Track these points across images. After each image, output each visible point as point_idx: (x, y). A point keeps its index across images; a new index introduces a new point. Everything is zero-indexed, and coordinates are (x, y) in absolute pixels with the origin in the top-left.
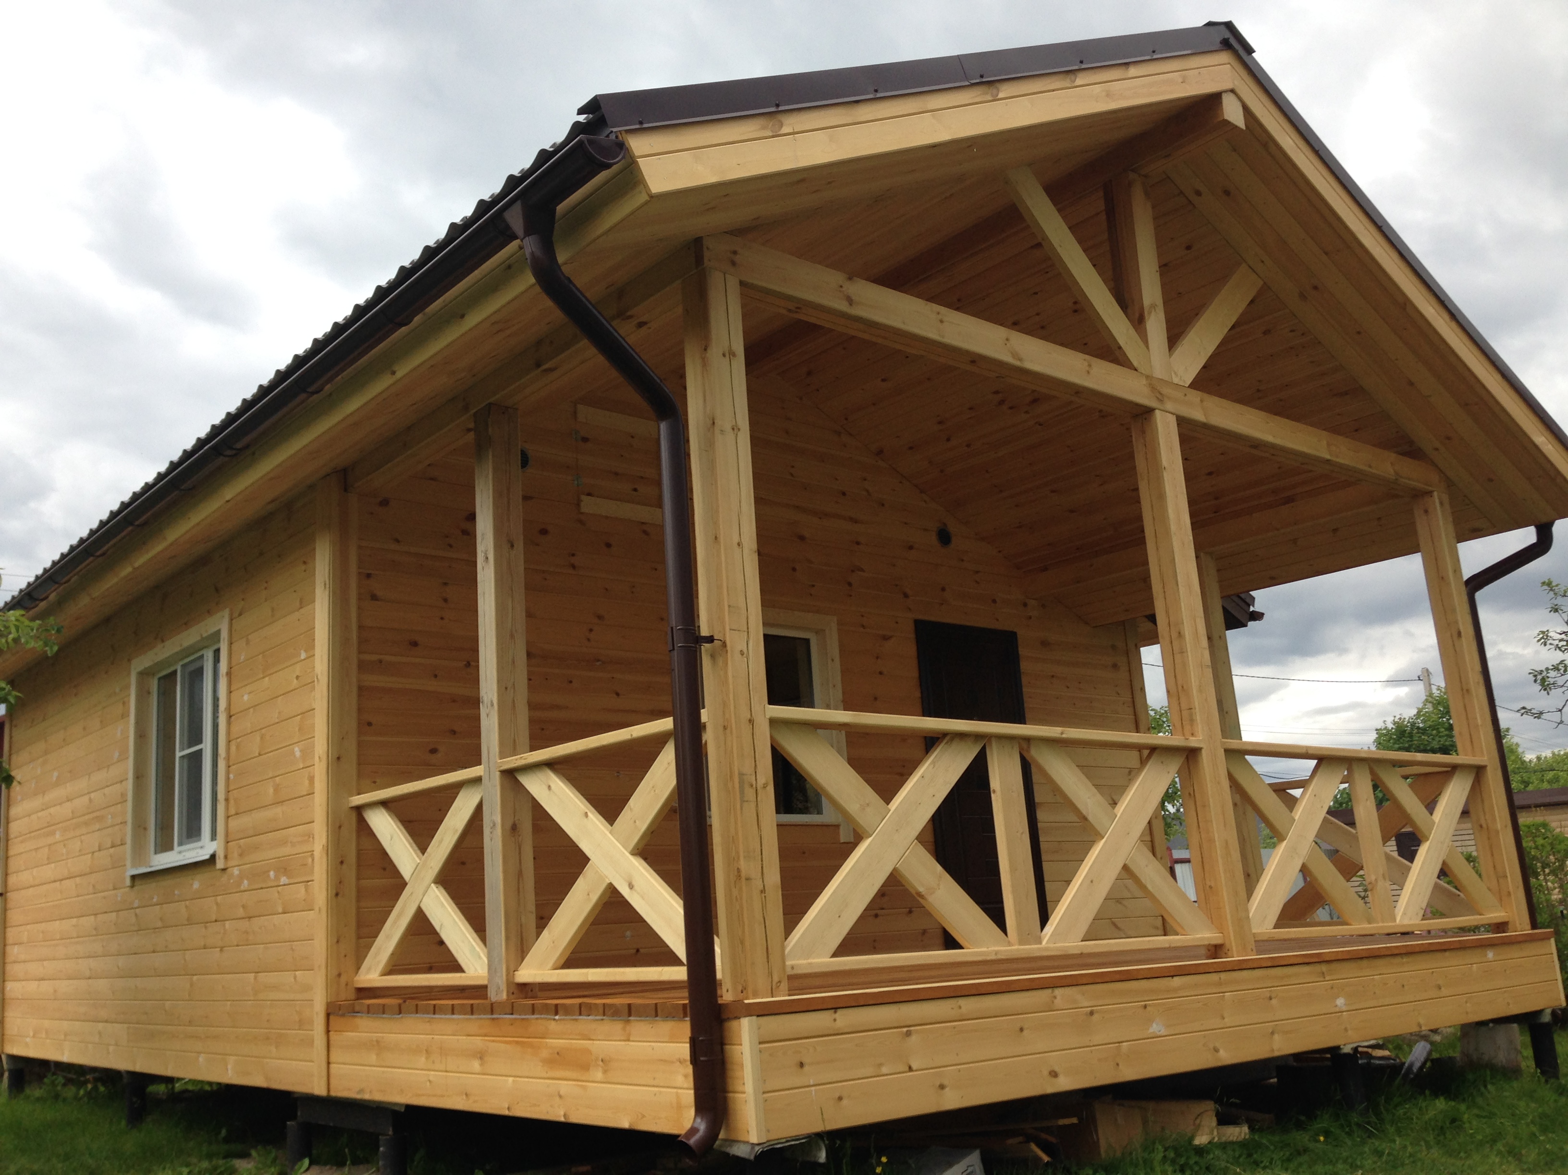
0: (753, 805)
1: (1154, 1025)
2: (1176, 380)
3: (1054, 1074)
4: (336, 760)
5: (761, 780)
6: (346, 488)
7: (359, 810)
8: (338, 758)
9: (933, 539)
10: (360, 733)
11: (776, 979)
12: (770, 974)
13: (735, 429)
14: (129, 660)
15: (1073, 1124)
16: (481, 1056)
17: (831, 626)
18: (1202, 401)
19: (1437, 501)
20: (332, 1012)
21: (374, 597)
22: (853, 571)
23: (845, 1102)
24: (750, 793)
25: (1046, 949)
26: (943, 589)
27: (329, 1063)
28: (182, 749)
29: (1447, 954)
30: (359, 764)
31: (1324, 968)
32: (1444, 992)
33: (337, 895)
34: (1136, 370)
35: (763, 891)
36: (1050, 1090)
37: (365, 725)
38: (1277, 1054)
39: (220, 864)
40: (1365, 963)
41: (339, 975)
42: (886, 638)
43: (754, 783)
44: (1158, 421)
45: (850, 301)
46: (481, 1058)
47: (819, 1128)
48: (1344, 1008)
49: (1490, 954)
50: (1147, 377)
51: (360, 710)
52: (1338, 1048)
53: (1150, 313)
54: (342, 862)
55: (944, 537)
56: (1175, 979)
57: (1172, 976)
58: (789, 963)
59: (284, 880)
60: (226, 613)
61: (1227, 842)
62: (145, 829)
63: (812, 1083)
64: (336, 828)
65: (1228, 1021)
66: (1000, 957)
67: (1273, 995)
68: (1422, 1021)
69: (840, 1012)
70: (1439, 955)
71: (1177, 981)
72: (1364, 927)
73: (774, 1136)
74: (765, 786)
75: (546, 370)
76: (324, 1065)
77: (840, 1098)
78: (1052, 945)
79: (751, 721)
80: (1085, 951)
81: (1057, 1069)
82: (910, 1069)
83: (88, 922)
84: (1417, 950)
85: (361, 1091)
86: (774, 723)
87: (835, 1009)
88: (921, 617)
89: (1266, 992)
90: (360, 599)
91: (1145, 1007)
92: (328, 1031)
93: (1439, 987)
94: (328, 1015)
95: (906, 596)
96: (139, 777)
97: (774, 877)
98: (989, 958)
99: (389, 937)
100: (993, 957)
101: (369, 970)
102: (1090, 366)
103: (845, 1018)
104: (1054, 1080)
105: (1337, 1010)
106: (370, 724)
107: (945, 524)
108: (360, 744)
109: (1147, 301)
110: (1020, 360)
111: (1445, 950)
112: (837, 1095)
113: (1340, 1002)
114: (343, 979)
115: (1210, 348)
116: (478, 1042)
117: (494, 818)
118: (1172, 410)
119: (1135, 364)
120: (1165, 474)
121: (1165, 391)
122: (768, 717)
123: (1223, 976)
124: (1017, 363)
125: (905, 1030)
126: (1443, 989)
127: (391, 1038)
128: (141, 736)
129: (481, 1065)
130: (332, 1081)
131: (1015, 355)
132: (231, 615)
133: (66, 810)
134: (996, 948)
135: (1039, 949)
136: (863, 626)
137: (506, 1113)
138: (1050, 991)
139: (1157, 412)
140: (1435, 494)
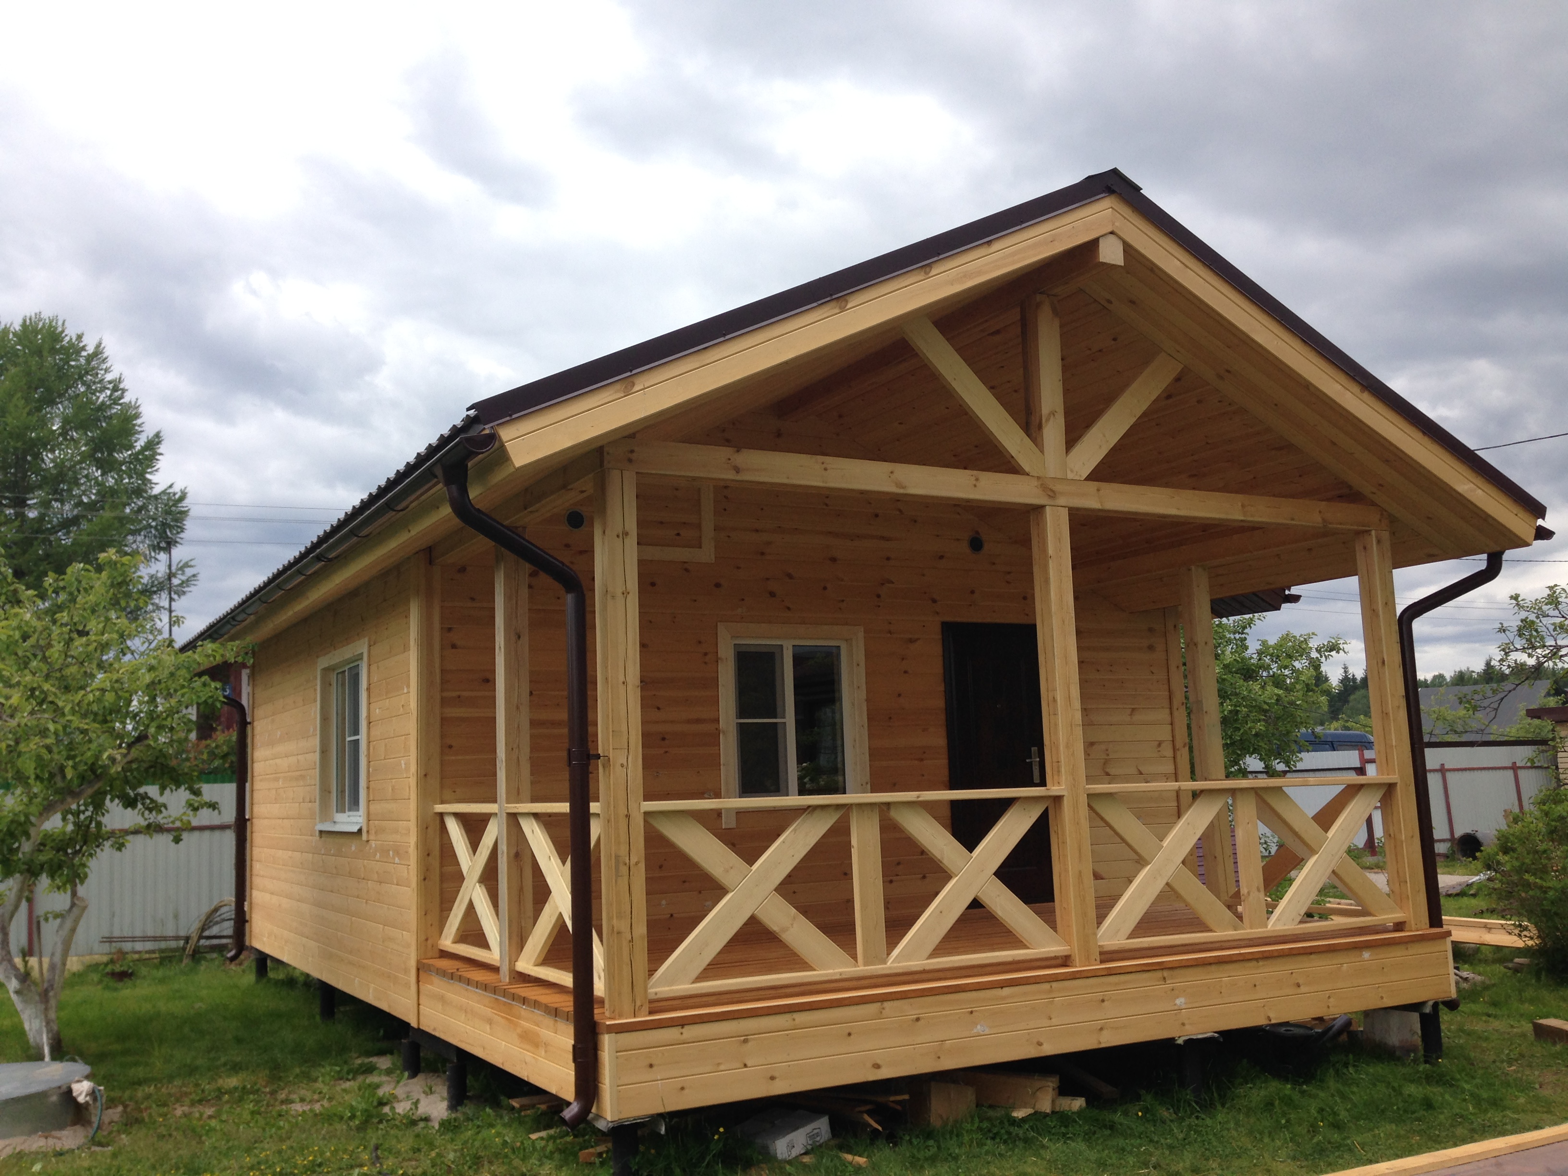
0: (626, 878)
1: (979, 1027)
2: (1070, 476)
3: (877, 1066)
4: (424, 776)
5: (634, 860)
6: (431, 562)
7: (441, 815)
8: (425, 775)
9: (964, 548)
10: (442, 753)
11: (638, 1003)
12: (634, 1001)
13: (625, 593)
14: (317, 657)
15: (904, 1100)
16: (490, 1022)
17: (859, 636)
18: (1098, 490)
19: (1374, 539)
20: (420, 969)
21: (454, 646)
22: (883, 584)
23: (686, 1091)
24: (624, 870)
25: (890, 968)
26: (973, 592)
27: (419, 1004)
28: (350, 736)
29: (1312, 956)
30: (442, 778)
31: (1166, 973)
32: (1303, 989)
33: (425, 879)
34: (1028, 474)
35: (632, 940)
36: (871, 1078)
37: (447, 748)
38: (1103, 1045)
39: (364, 836)
40: (1213, 968)
41: (427, 940)
42: (911, 641)
43: (627, 861)
44: (1048, 516)
45: (737, 470)
46: (490, 1024)
47: (661, 1110)
48: (1184, 1006)
49: (1366, 955)
50: (1038, 478)
51: (443, 736)
52: (1173, 1039)
53: (1048, 420)
54: (428, 855)
55: (976, 544)
56: (1004, 989)
57: (1002, 988)
58: (651, 991)
59: (397, 860)
60: (366, 639)
61: (1080, 872)
62: (330, 792)
63: (659, 1078)
64: (424, 828)
65: (1054, 1021)
66: (844, 976)
67: (1106, 998)
68: (1272, 1015)
69: (686, 1027)
70: (1305, 958)
71: (1006, 991)
72: (1230, 934)
73: (622, 1116)
74: (637, 864)
75: (531, 512)
76: (416, 1005)
77: (682, 1088)
78: (895, 965)
79: (628, 816)
80: (927, 968)
81: (879, 1062)
82: (745, 1066)
83: (297, 855)
84: (1276, 954)
85: (435, 1029)
86: (647, 814)
87: (683, 1026)
88: (948, 619)
89: (1100, 996)
90: (442, 648)
91: (972, 1012)
92: (418, 981)
93: (1299, 986)
94: (418, 970)
95: (934, 601)
96: (324, 752)
97: (641, 929)
98: (834, 978)
99: (456, 916)
100: (838, 977)
101: (446, 938)
102: (977, 480)
103: (690, 1032)
104: (876, 1071)
105: (1176, 1008)
106: (450, 747)
107: (977, 533)
108: (442, 763)
109: (1045, 410)
110: (904, 488)
111: (1311, 954)
112: (680, 1086)
113: (1180, 1001)
114: (430, 942)
115: (1114, 440)
116: (488, 1012)
117: (503, 848)
118: (1063, 504)
119: (1027, 469)
120: (1050, 561)
121: (1058, 487)
122: (642, 811)
123: (1054, 985)
124: (902, 491)
125: (743, 1038)
126: (1302, 987)
127: (451, 996)
128: (325, 719)
129: (491, 1029)
130: (421, 1018)
131: (899, 485)
132: (369, 641)
133: (283, 763)
134: (840, 970)
135: (883, 969)
136: (890, 632)
137: (501, 1066)
138: (879, 1004)
139: (1048, 508)
140: (1373, 533)
